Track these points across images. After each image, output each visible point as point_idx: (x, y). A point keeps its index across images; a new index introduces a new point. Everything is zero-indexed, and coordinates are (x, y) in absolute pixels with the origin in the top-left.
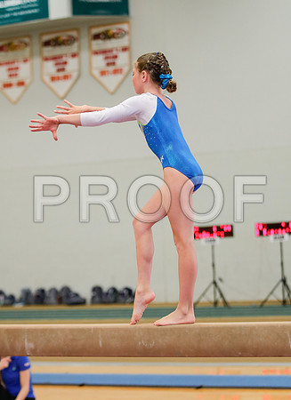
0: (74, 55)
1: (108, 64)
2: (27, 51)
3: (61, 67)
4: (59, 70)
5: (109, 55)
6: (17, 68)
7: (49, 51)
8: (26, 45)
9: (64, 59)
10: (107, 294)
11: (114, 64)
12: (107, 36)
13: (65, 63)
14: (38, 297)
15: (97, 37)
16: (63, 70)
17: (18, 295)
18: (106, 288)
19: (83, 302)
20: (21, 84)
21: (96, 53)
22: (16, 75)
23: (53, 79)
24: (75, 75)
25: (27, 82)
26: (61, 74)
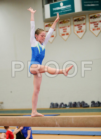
0: (84, 24)
1: (95, 27)
2: (69, 23)
4: (79, 29)
5: (96, 23)
6: (66, 29)
7: (76, 23)
8: (69, 21)
9: (81, 25)
10: (96, 104)
11: (97, 26)
12: (95, 17)
13: (82, 27)
14: (74, 105)
15: (91, 18)
17: (68, 104)
18: (96, 102)
20: (67, 34)
21: (91, 23)
22: (66, 31)
23: (78, 32)
24: (85, 31)
25: (69, 33)
26: (80, 30)
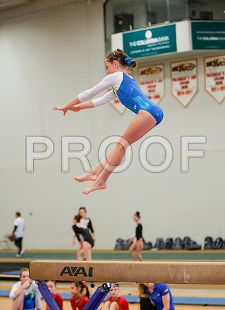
0: (194, 77)
1: (217, 83)
2: (161, 74)
3: (184, 85)
4: (183, 88)
5: (218, 77)
6: (155, 86)
7: (176, 74)
8: (161, 70)
9: (187, 79)
10: (216, 242)
11: (221, 83)
12: (216, 64)
13: (188, 82)
15: (209, 64)
16: (186, 87)
17: (154, 243)
18: (215, 238)
19: (199, 248)
20: (157, 97)
21: (209, 75)
22: (154, 91)
23: (179, 93)
24: (194, 91)
25: (161, 96)
26: (185, 90)
